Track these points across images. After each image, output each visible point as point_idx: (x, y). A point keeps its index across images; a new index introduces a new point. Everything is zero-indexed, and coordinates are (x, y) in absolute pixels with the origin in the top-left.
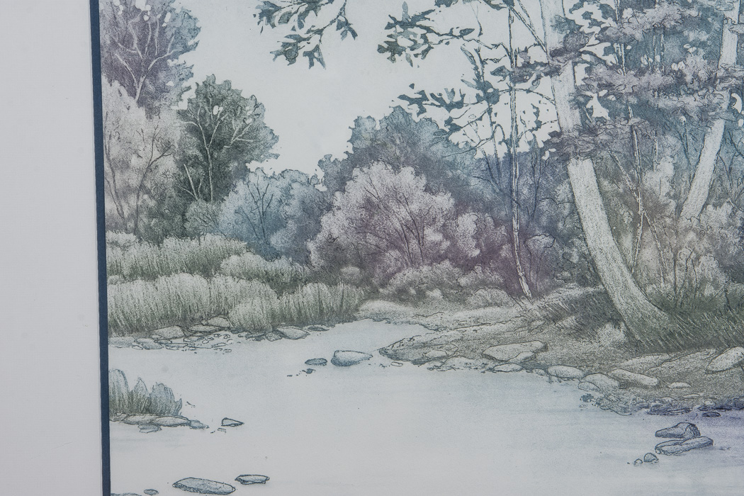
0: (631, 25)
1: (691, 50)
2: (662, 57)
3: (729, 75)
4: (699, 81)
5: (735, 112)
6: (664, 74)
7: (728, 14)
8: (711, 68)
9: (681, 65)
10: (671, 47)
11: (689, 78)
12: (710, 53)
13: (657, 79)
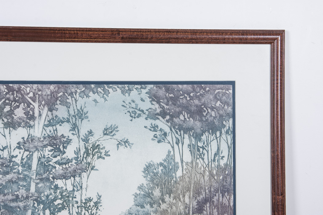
0: (2, 180)
1: (21, 188)
2: (12, 190)
3: (33, 195)
4: (23, 197)
5: (35, 207)
6: (12, 195)
7: (32, 177)
8: (27, 193)
9: (18, 192)
10: (15, 187)
11: (20, 197)
12: (27, 189)
13: (10, 197)
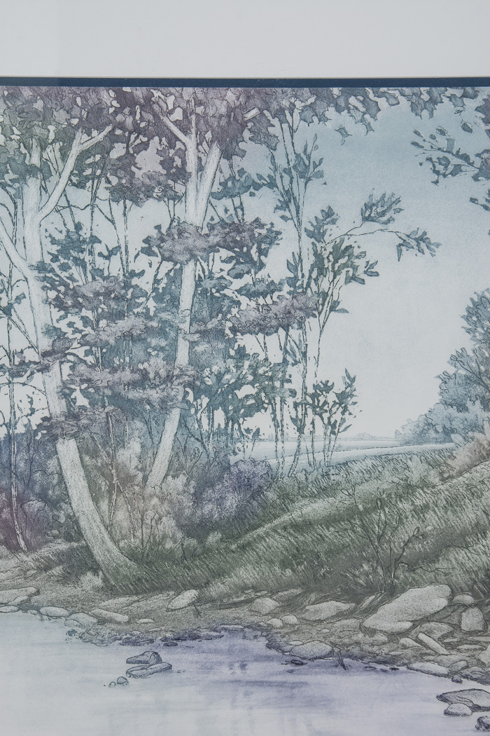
0: (105, 333)
1: (153, 353)
2: (131, 358)
3: (183, 373)
4: (160, 377)
5: (188, 402)
6: (132, 371)
7: (181, 326)
8: (169, 368)
9: (146, 365)
10: (138, 350)
11: (152, 375)
12: (168, 356)
13: (127, 375)
